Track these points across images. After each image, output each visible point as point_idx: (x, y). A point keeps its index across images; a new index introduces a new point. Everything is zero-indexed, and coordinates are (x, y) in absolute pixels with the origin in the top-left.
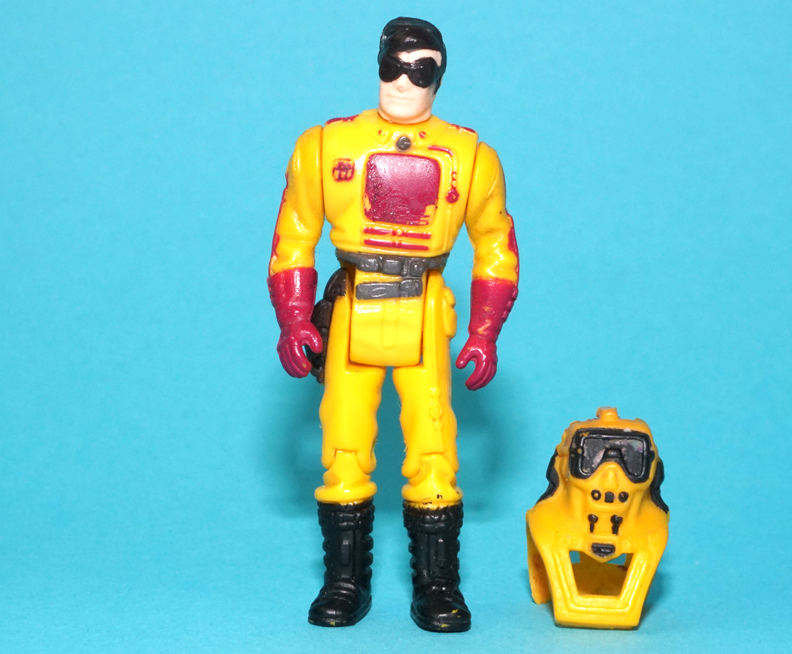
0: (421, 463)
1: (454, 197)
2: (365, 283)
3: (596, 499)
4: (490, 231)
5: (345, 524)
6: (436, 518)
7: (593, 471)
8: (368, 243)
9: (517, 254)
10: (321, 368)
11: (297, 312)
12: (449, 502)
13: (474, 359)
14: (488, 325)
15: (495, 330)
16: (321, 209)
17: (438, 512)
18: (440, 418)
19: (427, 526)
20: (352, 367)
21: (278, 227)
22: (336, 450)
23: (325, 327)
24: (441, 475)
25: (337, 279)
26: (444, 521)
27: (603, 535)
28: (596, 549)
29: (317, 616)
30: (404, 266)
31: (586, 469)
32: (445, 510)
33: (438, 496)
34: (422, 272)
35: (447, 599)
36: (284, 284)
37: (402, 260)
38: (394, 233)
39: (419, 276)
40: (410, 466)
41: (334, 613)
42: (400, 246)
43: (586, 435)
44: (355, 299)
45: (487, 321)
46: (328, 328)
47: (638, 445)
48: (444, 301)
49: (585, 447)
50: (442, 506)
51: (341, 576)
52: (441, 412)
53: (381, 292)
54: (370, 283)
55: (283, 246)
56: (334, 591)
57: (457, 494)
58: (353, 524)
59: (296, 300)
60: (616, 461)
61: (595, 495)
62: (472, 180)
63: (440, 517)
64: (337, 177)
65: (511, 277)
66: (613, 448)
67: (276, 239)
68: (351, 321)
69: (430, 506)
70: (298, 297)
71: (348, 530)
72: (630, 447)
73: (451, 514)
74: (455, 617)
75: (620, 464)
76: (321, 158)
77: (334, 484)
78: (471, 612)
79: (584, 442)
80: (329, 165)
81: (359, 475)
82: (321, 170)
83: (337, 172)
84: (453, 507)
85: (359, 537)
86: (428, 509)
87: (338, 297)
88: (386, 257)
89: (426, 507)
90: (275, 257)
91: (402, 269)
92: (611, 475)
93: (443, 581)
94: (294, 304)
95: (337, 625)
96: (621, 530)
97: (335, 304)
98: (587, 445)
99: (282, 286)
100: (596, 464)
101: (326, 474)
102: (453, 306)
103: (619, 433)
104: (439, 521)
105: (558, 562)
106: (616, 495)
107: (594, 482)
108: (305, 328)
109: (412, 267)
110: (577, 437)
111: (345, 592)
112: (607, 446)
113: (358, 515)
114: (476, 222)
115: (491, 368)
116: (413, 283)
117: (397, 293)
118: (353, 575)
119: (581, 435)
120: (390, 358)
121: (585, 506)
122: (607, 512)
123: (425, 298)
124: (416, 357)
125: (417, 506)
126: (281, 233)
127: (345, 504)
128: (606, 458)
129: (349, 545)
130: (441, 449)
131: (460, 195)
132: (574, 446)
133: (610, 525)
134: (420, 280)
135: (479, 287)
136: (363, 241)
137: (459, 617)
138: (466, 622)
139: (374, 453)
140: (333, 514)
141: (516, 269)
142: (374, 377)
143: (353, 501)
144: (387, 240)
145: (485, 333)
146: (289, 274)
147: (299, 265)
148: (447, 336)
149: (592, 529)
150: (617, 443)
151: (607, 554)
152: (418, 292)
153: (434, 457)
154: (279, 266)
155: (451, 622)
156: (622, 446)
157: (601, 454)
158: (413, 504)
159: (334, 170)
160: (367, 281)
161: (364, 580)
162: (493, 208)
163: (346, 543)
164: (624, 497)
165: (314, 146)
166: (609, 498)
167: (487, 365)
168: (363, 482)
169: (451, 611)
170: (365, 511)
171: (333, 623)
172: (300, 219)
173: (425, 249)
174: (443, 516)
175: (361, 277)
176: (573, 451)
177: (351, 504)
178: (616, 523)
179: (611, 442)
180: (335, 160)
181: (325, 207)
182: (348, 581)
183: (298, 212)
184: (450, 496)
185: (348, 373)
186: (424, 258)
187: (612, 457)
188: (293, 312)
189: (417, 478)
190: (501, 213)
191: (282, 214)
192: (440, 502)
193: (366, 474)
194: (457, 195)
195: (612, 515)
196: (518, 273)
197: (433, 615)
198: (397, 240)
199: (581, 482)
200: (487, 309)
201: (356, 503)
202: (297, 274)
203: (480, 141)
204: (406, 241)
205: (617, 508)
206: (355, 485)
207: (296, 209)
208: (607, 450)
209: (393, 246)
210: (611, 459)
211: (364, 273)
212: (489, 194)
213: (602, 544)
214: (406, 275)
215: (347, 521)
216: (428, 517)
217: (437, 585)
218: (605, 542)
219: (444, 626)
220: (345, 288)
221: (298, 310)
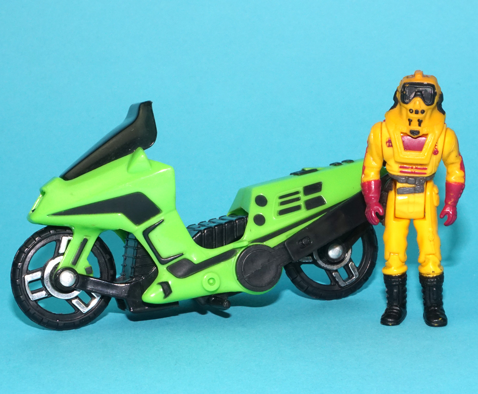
0: (426, 258)
1: (437, 153)
2: (400, 188)
3: (411, 113)
4: (453, 163)
5: (395, 283)
6: (433, 280)
7: (410, 101)
8: (401, 172)
9: (464, 171)
10: (383, 219)
11: (373, 198)
12: (438, 274)
13: (447, 214)
14: (452, 201)
15: (456, 202)
16: (382, 157)
17: (433, 278)
18: (433, 240)
19: (429, 283)
20: (396, 219)
21: (364, 163)
22: (390, 253)
23: (385, 203)
24: (434, 263)
25: (389, 183)
26: (436, 282)
27: (415, 127)
28: (412, 132)
29: (384, 321)
30: (417, 181)
31: (407, 100)
32: (436, 277)
33: (433, 272)
34: (424, 183)
35: (438, 313)
36: (368, 187)
37: (415, 178)
38: (412, 168)
39: (423, 184)
40: (421, 259)
41: (391, 320)
42: (415, 173)
43: (407, 86)
44: (396, 194)
45: (452, 199)
46: (386, 203)
47: (429, 90)
48: (434, 193)
49: (407, 91)
50: (435, 275)
51: (393, 304)
52: (433, 238)
53: (408, 191)
54: (403, 187)
55: (366, 171)
56: (391, 311)
57: (441, 270)
58: (398, 283)
59: (372, 194)
60: (420, 97)
61: (411, 111)
62: (444, 145)
63: (434, 280)
64: (388, 145)
65: (462, 181)
66: (418, 92)
67: (364, 168)
68: (395, 202)
69: (430, 276)
70: (373, 193)
71: (396, 286)
72: (426, 91)
73: (438, 278)
74: (441, 321)
75: (421, 98)
76: (381, 137)
77: (390, 267)
78: (448, 318)
79: (407, 89)
80: (385, 140)
81: (400, 263)
82: (381, 141)
83: (388, 143)
84: (439, 276)
85: (401, 288)
86: (429, 277)
87: (390, 191)
88: (409, 177)
89: (428, 276)
90: (363, 175)
91: (415, 182)
92: (418, 103)
93: (436, 305)
94: (372, 195)
95: (392, 325)
96: (422, 125)
97: (389, 194)
98: (408, 90)
99: (366, 187)
100: (412, 98)
101: (386, 263)
102: (438, 194)
103: (421, 84)
104: (434, 281)
105: (396, 137)
106: (420, 111)
107: (410, 106)
108: (377, 205)
109: (420, 181)
110: (404, 86)
111: (395, 311)
112: (416, 90)
113: (400, 279)
114: (446, 160)
115: (454, 218)
116: (420, 187)
117: (414, 191)
118: (399, 303)
119: (405, 85)
120: (412, 216)
121: (407, 115)
122: (416, 118)
123: (425, 193)
124: (422, 216)
125: (424, 275)
126: (366, 165)
127: (394, 276)
128: (415, 96)
129: (397, 292)
130: (434, 252)
131: (439, 151)
132: (403, 90)
133: (417, 123)
134: (423, 186)
135: (448, 185)
136: (399, 171)
137: (442, 321)
138: (445, 323)
139: (406, 254)
140: (390, 279)
141: (464, 177)
142: (405, 223)
143: (398, 274)
144: (409, 170)
145: (451, 204)
146: (369, 183)
147: (373, 179)
148: (435, 206)
149: (410, 124)
150: (421, 89)
151: (416, 134)
152: (422, 190)
153: (431, 256)
154: (366, 180)
155: (439, 323)
156: (423, 90)
157: (414, 94)
158: (423, 275)
159: (387, 142)
160: (401, 187)
161: (403, 305)
162: (454, 155)
163: (395, 291)
164: (423, 112)
165: (378, 131)
166: (417, 112)
167: (452, 216)
168: (402, 266)
169: (439, 319)
170: (403, 277)
171: (390, 324)
172: (373, 160)
173: (425, 174)
174: (435, 279)
175: (399, 185)
176: (402, 92)
177: (397, 275)
178: (420, 122)
179: (418, 88)
180: (387, 138)
181: (384, 156)
182: (396, 306)
183: (372, 157)
184: (438, 271)
185: (394, 222)
186: (424, 177)
187: (418, 95)
188: (371, 199)
189: (424, 264)
190: (456, 156)
191: (366, 157)
192: (434, 274)
193: (403, 262)
194: (438, 152)
195: (418, 119)
196: (465, 179)
197: (432, 320)
198: (413, 170)
199: (405, 105)
200: (452, 194)
201: (399, 275)
202: (373, 182)
203: (447, 127)
204: (417, 171)
205: (420, 116)
206: (398, 268)
207: (372, 156)
208: (416, 92)
209: (412, 173)
210: (417, 96)
211: (400, 184)
212: (451, 151)
213: (414, 130)
214: (417, 184)
215: (396, 282)
216: (429, 280)
217: (434, 307)
218: (416, 130)
219: (436, 325)
220: (392, 187)
221: (373, 197)
